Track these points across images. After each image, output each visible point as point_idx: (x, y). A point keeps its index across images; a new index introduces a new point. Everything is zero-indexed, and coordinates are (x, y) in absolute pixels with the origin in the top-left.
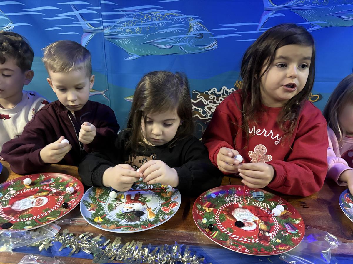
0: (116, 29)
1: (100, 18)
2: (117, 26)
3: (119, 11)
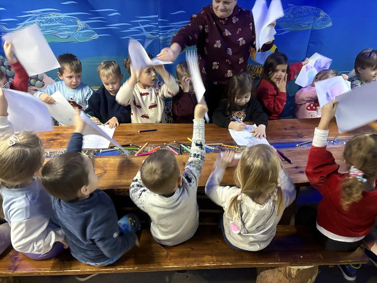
0: (167, 36)
1: (157, 30)
2: (168, 34)
3: (170, 25)
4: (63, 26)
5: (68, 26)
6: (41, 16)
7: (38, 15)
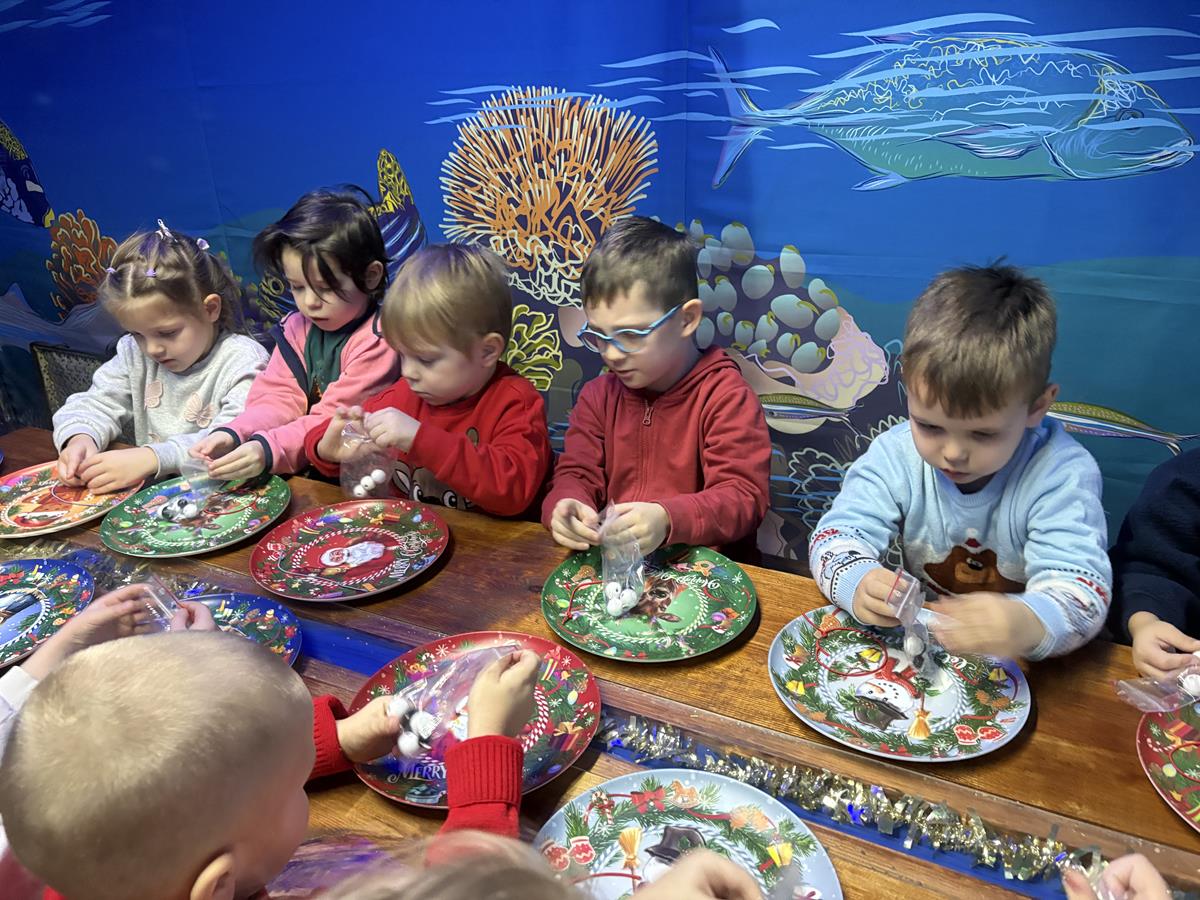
4: (1014, 100)
5: (1038, 99)
6: (925, 51)
7: (910, 47)
